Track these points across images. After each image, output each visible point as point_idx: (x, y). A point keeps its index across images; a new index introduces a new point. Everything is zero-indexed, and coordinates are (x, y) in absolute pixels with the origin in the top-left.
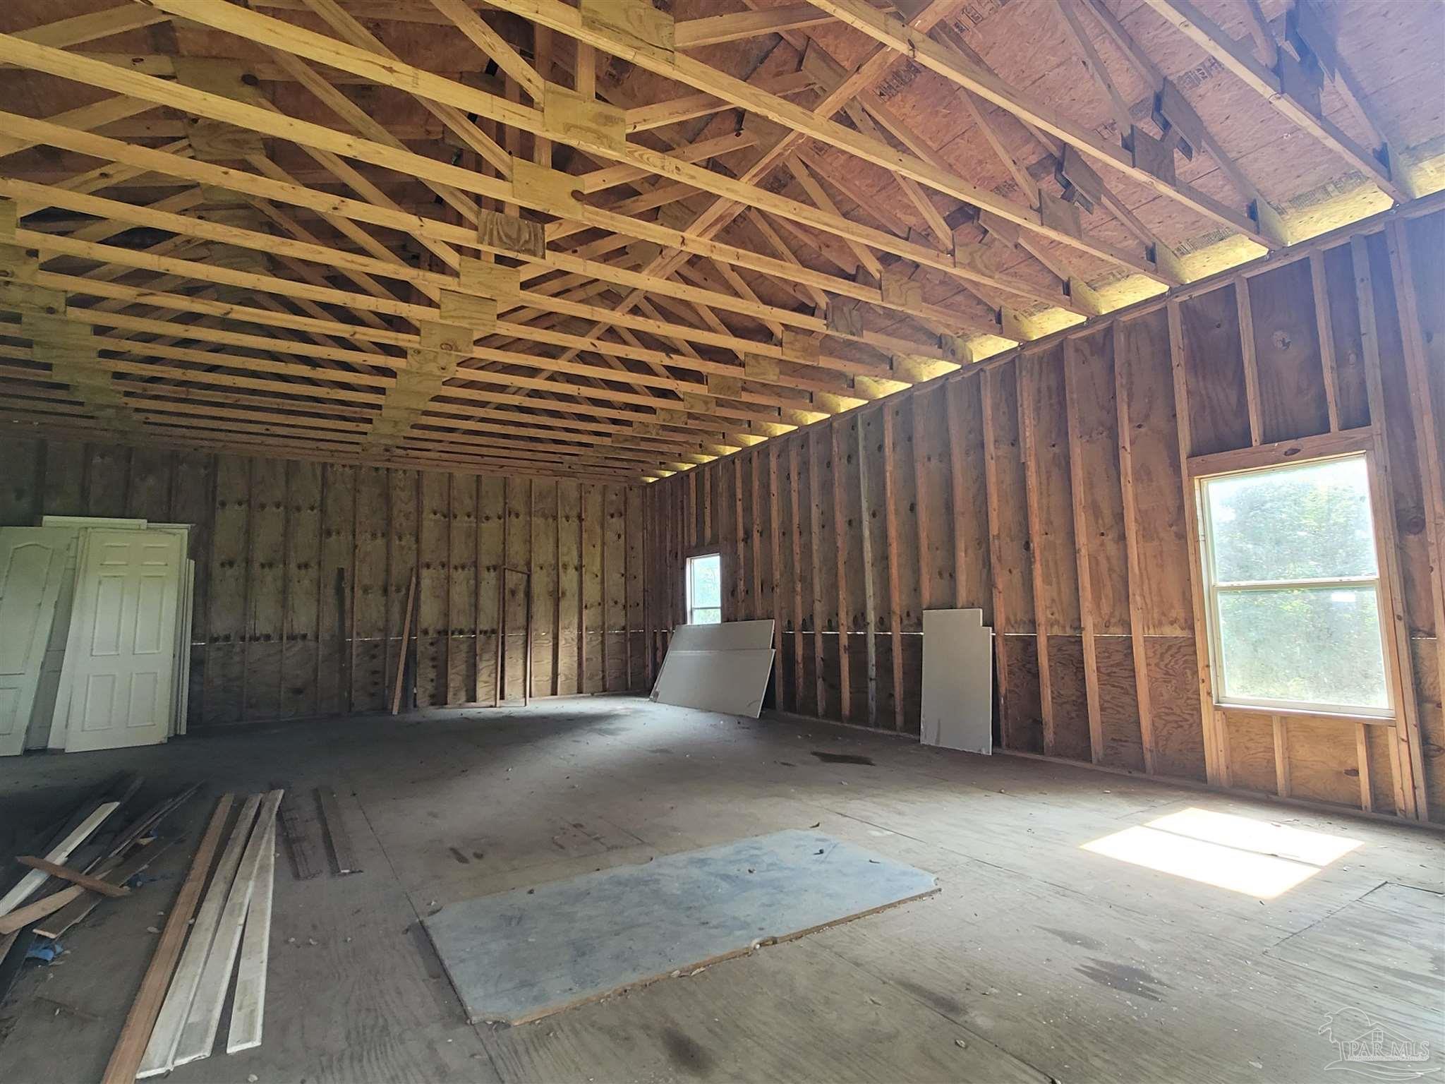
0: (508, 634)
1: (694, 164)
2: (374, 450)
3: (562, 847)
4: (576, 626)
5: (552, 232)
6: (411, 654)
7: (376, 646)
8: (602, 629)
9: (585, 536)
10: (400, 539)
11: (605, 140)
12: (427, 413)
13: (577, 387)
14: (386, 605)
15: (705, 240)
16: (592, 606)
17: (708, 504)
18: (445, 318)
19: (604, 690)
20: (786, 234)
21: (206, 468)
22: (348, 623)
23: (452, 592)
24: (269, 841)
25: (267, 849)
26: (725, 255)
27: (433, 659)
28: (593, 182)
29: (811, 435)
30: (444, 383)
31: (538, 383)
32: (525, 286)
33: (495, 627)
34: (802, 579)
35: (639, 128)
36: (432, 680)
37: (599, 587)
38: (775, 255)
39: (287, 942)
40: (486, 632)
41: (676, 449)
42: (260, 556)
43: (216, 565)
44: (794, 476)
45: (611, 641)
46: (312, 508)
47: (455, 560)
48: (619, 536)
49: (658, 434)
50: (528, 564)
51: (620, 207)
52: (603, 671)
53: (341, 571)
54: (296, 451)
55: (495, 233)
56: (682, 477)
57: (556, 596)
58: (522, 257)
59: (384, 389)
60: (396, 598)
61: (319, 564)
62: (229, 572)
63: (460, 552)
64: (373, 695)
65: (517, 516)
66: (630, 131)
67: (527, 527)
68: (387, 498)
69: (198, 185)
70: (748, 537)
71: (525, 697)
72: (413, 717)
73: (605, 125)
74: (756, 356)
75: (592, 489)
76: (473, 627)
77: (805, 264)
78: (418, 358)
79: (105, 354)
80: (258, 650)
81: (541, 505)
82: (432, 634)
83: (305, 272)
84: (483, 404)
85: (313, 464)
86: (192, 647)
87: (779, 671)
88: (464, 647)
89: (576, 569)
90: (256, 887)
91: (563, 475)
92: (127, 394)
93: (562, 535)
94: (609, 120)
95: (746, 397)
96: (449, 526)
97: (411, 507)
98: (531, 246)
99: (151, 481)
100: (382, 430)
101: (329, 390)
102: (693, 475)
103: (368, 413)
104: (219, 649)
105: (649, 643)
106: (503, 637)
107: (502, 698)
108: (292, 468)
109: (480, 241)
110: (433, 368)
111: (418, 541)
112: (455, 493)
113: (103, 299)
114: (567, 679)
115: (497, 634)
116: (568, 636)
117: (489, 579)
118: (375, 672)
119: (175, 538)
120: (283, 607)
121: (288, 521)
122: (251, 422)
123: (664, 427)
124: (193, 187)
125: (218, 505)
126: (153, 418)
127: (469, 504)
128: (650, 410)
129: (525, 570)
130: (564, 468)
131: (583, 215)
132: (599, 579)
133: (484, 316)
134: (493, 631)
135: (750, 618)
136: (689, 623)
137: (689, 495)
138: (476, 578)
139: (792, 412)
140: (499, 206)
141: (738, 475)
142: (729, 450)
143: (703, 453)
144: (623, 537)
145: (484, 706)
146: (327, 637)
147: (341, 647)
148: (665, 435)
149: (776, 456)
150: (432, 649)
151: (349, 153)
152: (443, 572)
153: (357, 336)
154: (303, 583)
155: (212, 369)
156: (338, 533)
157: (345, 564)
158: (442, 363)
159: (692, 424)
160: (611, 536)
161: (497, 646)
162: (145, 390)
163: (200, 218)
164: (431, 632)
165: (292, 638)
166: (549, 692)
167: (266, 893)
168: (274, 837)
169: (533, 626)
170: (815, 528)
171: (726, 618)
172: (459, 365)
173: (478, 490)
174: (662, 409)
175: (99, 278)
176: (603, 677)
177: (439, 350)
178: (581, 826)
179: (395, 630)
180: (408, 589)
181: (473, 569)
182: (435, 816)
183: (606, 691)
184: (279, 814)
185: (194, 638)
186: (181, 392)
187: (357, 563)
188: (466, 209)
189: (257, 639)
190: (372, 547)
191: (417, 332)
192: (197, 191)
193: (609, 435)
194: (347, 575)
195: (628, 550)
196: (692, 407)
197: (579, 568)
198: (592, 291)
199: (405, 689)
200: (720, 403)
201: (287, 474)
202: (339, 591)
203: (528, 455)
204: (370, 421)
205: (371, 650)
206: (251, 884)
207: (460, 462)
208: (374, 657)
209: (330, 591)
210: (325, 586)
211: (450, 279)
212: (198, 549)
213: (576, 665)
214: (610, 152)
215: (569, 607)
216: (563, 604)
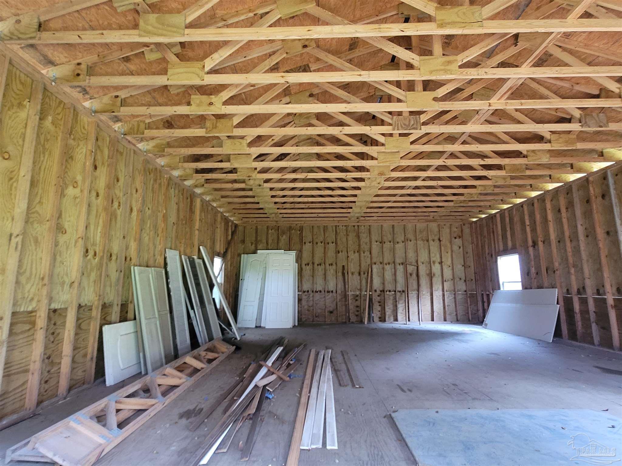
0: (410, 292)
1: (492, 68)
2: (353, 219)
3: (449, 394)
4: (441, 289)
5: (423, 118)
6: (371, 300)
7: (357, 296)
8: (454, 292)
9: (443, 248)
10: (364, 253)
11: (448, 72)
12: (372, 202)
13: (436, 182)
14: (360, 280)
15: (503, 101)
16: (448, 280)
17: (508, 229)
18: (380, 163)
19: (457, 320)
20: (548, 85)
21: (299, 231)
22: (347, 286)
23: (385, 274)
24: (329, 369)
25: (328, 372)
26: (512, 106)
27: (379, 302)
28: (442, 92)
29: (573, 186)
30: (379, 189)
31: (419, 183)
32: (412, 143)
33: (404, 289)
34: (574, 266)
35: (465, 61)
36: (379, 311)
37: (451, 271)
38: (542, 97)
39: (340, 410)
40: (400, 292)
41: (488, 204)
42: (317, 262)
43: (303, 266)
44: (563, 210)
45: (459, 297)
46: (333, 243)
47: (386, 261)
48: (460, 248)
49: (478, 197)
50: (417, 262)
51: (454, 98)
52: (456, 311)
53: (343, 266)
54: (327, 222)
55: (399, 124)
56: (492, 217)
57: (431, 276)
58: (411, 131)
59: (356, 195)
60: (364, 277)
61: (336, 264)
62: (308, 267)
63: (388, 257)
64: (357, 316)
65: (411, 241)
66: (460, 64)
67: (416, 245)
68: (358, 236)
69: (296, 135)
70: (535, 244)
71: (419, 321)
72: (373, 326)
73: (448, 65)
74: (533, 151)
75: (444, 227)
76: (394, 289)
77: (563, 97)
78: (369, 181)
79: (273, 197)
80: (317, 296)
81: (420, 236)
82: (378, 292)
83: (328, 157)
84: (394, 195)
85: (332, 226)
86: (298, 294)
87: (563, 317)
88: (391, 298)
89: (439, 263)
90: (327, 386)
91: (430, 221)
92: (278, 209)
93: (431, 248)
94: (449, 62)
95: (528, 173)
96: (382, 247)
97: (367, 240)
98: (415, 126)
99: (284, 237)
100: (356, 211)
101: (338, 198)
102: (498, 216)
103: (351, 205)
104: (306, 295)
105: (479, 299)
106: (408, 294)
107: (409, 321)
108: (325, 228)
109: (394, 129)
110: (375, 184)
111: (370, 253)
112: (384, 233)
113: (272, 179)
114: (438, 314)
115: (405, 292)
116: (438, 294)
117: (400, 269)
118: (357, 307)
119: (292, 256)
120: (325, 280)
121: (325, 248)
122: (312, 213)
123: (481, 194)
124: (295, 136)
125: (303, 244)
126: (285, 216)
127: (390, 237)
128: (474, 187)
129: (416, 264)
130: (431, 218)
131: (439, 107)
132: (451, 268)
133: (394, 159)
134: (403, 291)
135: (540, 287)
136: (502, 289)
137: (496, 225)
138: (395, 268)
139: (559, 176)
140: (400, 114)
141: (526, 212)
142: (519, 201)
143: (503, 204)
144: (462, 248)
145: (401, 324)
146: (340, 292)
147: (345, 296)
148: (482, 197)
149: (549, 200)
150: (379, 298)
151: (345, 110)
152: (381, 266)
153: (347, 177)
154: (331, 271)
155: (300, 196)
156: (342, 252)
157: (344, 264)
158: (378, 181)
159: (497, 190)
160: (455, 248)
161: (405, 298)
162: (283, 206)
163: (297, 146)
164: (378, 290)
165: (328, 292)
166: (430, 319)
167: (331, 389)
168: (330, 368)
169: (421, 289)
170: (581, 237)
171: (525, 287)
172: (385, 181)
173: (393, 231)
174: (480, 185)
175: (271, 173)
176: (456, 315)
177: (377, 176)
178: (457, 385)
179: (364, 290)
180: (368, 273)
181: (393, 264)
182: (388, 369)
183: (458, 321)
184: (331, 358)
185: (298, 291)
186: (292, 206)
187: (349, 263)
188: (387, 119)
189: (317, 292)
190: (354, 256)
191: (368, 170)
192: (296, 137)
193: (452, 201)
194: (346, 268)
195: (465, 253)
196: (496, 182)
197: (441, 263)
198: (441, 138)
199: (369, 314)
200: (512, 178)
201: (324, 231)
202: (343, 274)
203: (414, 214)
204: (351, 208)
205: (356, 298)
206: (326, 385)
207: (385, 220)
208: (357, 300)
209: (340, 274)
210: (338, 273)
211: (382, 147)
212: (299, 259)
213: (442, 308)
214: (451, 76)
215: (437, 282)
216: (434, 280)
